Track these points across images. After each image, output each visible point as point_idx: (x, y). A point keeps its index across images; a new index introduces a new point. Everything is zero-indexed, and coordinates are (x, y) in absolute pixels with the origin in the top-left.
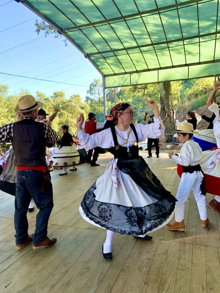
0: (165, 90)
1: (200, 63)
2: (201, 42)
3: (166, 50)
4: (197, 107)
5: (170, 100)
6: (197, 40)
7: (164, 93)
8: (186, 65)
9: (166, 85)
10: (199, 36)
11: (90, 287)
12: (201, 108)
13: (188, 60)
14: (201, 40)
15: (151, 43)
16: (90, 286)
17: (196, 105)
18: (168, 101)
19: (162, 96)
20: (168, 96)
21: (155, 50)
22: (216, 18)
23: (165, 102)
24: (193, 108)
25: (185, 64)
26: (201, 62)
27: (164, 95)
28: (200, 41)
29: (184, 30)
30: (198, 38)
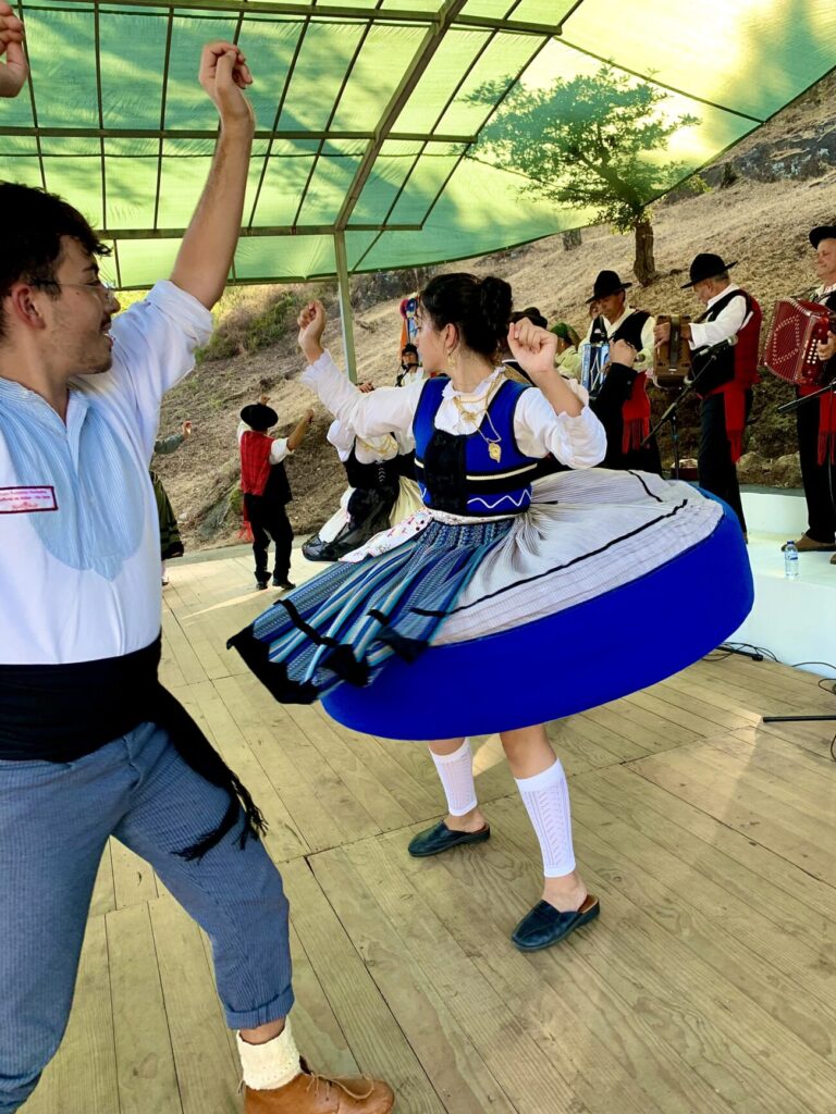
1: (155, 233)
2: (165, 156)
3: (33, 165)
6: (152, 145)
8: (105, 234)
10: (162, 133)
13: (111, 215)
14: (169, 147)
16: (320, 1063)
28: (163, 153)
29: (108, 100)
30: (158, 140)
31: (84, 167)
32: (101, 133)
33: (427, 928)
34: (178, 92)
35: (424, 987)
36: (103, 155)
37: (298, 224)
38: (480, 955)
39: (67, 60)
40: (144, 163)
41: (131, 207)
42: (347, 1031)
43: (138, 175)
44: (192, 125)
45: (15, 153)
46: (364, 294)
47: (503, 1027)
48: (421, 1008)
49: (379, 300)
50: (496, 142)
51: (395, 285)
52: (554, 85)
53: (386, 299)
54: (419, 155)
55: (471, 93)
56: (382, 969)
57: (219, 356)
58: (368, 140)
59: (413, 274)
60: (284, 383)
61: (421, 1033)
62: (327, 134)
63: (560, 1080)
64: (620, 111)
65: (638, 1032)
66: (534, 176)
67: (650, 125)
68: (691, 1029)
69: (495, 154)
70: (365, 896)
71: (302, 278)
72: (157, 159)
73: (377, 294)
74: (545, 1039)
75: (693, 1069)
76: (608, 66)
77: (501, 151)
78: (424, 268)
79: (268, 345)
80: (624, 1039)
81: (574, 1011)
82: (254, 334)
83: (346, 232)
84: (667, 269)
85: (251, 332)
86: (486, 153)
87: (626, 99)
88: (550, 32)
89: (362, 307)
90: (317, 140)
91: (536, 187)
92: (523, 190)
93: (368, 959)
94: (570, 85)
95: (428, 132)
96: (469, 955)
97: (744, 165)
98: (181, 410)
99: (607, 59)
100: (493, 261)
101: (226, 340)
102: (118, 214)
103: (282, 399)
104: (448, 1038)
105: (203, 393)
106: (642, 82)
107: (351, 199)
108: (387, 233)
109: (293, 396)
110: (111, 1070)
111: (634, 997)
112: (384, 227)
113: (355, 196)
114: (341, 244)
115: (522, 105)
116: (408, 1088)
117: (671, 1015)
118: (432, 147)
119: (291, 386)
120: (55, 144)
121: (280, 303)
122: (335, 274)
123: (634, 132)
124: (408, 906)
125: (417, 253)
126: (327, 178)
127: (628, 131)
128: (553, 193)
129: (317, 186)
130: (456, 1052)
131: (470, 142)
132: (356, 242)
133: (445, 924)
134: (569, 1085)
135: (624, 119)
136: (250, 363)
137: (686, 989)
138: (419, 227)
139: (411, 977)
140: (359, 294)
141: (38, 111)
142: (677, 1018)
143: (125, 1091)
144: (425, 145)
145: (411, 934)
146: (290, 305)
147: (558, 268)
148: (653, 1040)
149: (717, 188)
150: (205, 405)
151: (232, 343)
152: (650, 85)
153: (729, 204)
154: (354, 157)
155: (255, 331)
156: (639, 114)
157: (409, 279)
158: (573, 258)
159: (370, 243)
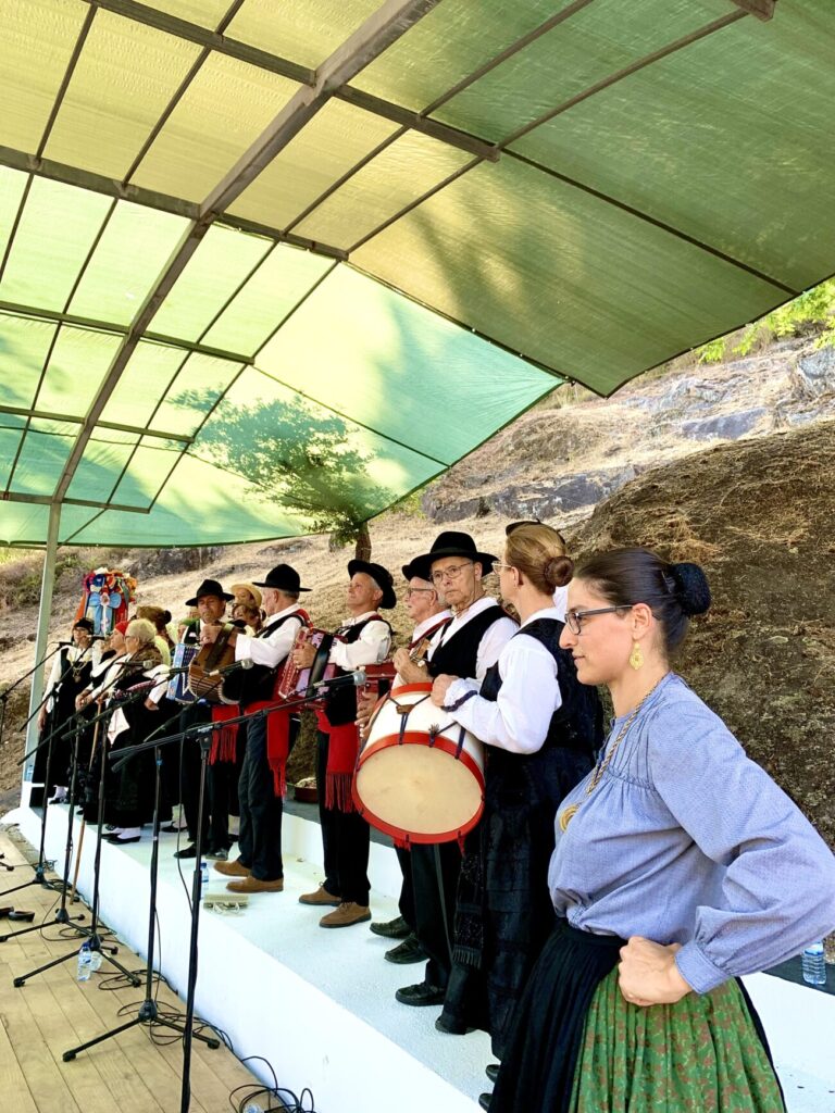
46: (144, 566)
49: (158, 573)
50: (212, 444)
51: (179, 561)
52: (256, 403)
53: (166, 573)
54: (138, 444)
55: (176, 398)
58: (79, 425)
59: (198, 553)
60: (25, 644)
62: (32, 413)
64: (321, 436)
66: (253, 480)
67: (349, 451)
69: (211, 454)
71: (6, 542)
73: (159, 566)
76: (301, 396)
77: (216, 452)
82: (23, 591)
83: (63, 505)
85: (20, 588)
86: (201, 449)
87: (324, 426)
88: (247, 362)
90: (23, 417)
91: (258, 490)
92: (247, 491)
94: (271, 407)
95: (143, 427)
97: (497, 501)
99: (298, 389)
100: (273, 552)
103: (15, 660)
106: (335, 415)
107: (65, 474)
108: (111, 512)
109: (27, 658)
112: (108, 506)
113: (70, 472)
114: (56, 516)
115: (229, 415)
118: (147, 439)
119: (31, 647)
123: (335, 456)
125: (142, 534)
127: (331, 454)
128: (274, 498)
131: (187, 442)
132: (71, 517)
135: (325, 442)
138: (148, 511)
144: (141, 438)
149: (474, 516)
152: (343, 419)
154: (68, 438)
155: (25, 587)
156: (338, 442)
157: (193, 557)
159: (90, 519)
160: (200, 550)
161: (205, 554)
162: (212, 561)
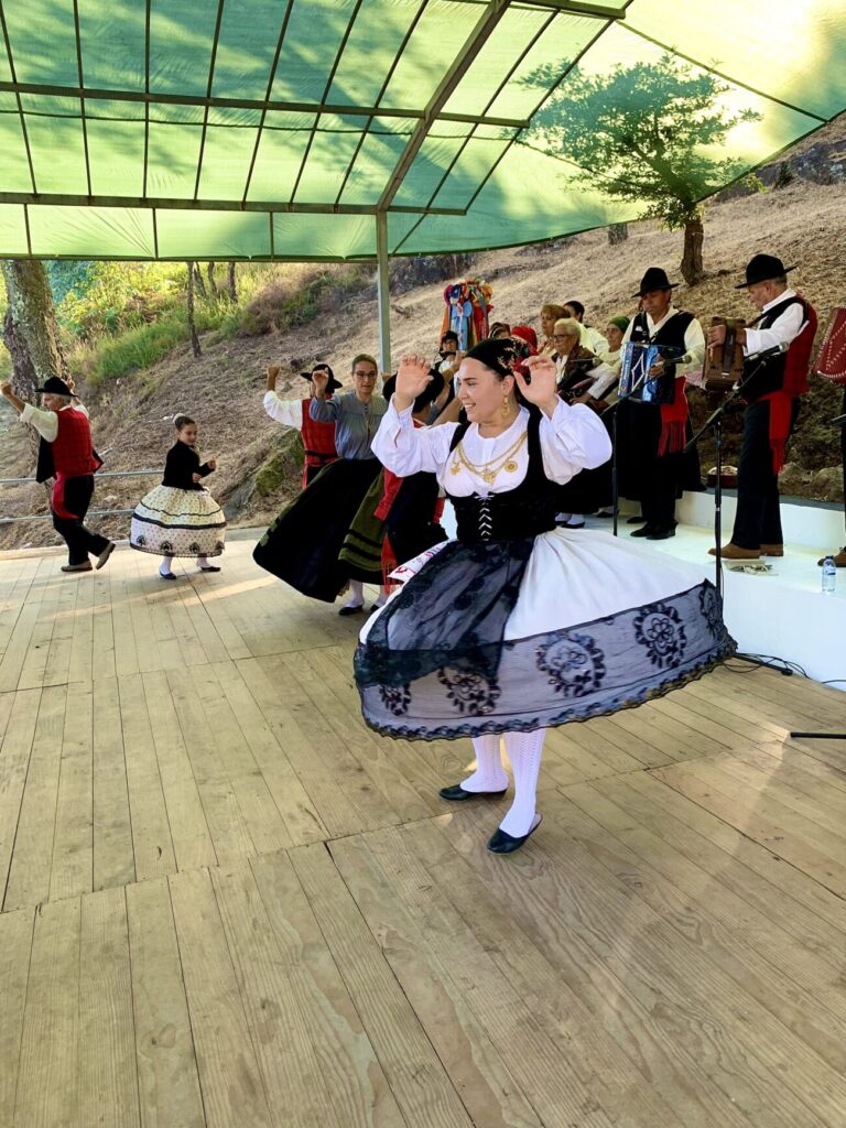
0: (25, 293)
1: (194, 204)
2: (210, 125)
3: (73, 126)
4: (126, 369)
5: (53, 338)
6: (198, 112)
7: (20, 303)
8: (143, 202)
9: (25, 273)
10: (208, 101)
11: (343, 1048)
12: (142, 375)
13: (153, 181)
14: (214, 116)
15: (11, 80)
16: (337, 1046)
17: (123, 364)
18: (43, 340)
19: (15, 318)
20: (43, 319)
21: (21, 112)
22: (274, 50)
23: (31, 345)
24: (112, 374)
25: (140, 199)
26: (199, 201)
27: (21, 315)
28: (208, 122)
29: (157, 64)
30: (203, 107)
31: (129, 132)
32: (146, 97)
33: (445, 920)
34: (228, 59)
35: (441, 978)
36: (147, 120)
37: (340, 202)
38: (497, 951)
39: (117, 20)
40: (188, 130)
41: (173, 176)
42: (364, 1017)
43: (182, 143)
44: (240, 94)
45: (59, 114)
46: (401, 277)
47: (520, 1022)
48: (438, 999)
49: (415, 284)
50: (549, 127)
51: (433, 270)
52: (613, 71)
53: (423, 284)
54: (469, 137)
55: (527, 76)
56: (400, 958)
57: (250, 333)
58: (417, 119)
59: (452, 260)
61: (437, 1023)
62: (376, 111)
63: (576, 1078)
64: (679, 101)
65: (655, 1037)
66: (585, 165)
67: (709, 119)
68: (709, 1038)
69: (546, 141)
70: (384, 885)
71: (341, 258)
72: (202, 127)
73: (415, 278)
74: (562, 1037)
75: (710, 1077)
76: (670, 54)
77: (553, 137)
78: (464, 255)
79: (300, 324)
80: (641, 1043)
81: (592, 1012)
82: (287, 313)
83: (389, 213)
84: (715, 269)
85: (284, 311)
86: (538, 138)
87: (686, 90)
88: (613, 15)
89: (397, 291)
90: (365, 117)
91: (586, 177)
92: (572, 179)
93: (385, 946)
94: (630, 73)
95: (479, 113)
96: (487, 949)
97: (801, 165)
98: (209, 386)
99: (670, 46)
100: (535, 252)
101: (258, 317)
102: (159, 182)
104: (464, 1028)
105: (232, 370)
106: (705, 73)
107: (396, 179)
108: (430, 217)
110: (130, 1039)
111: (652, 1001)
112: (427, 210)
113: (400, 176)
114: (383, 226)
115: (579, 90)
116: (424, 1076)
117: (688, 1022)
118: (483, 129)
120: (100, 106)
121: (315, 282)
122: (375, 256)
123: (692, 125)
124: (427, 897)
125: (459, 239)
126: (373, 156)
127: (686, 123)
128: (603, 184)
129: (362, 164)
130: (472, 1043)
131: (522, 127)
132: (398, 224)
133: (463, 916)
134: (584, 1084)
135: (683, 110)
136: (281, 343)
137: (705, 998)
138: (463, 212)
139: (428, 966)
140: (396, 278)
141: (84, 72)
142: (694, 1026)
143: (143, 1059)
144: (475, 128)
145: (429, 926)
146: (326, 284)
147: (602, 262)
148: (670, 1046)
149: (771, 187)
150: (235, 382)
151: (265, 320)
152: (713, 76)
153: (783, 205)
154: (402, 136)
155: (288, 309)
156: (699, 107)
157: (448, 265)
158: (618, 253)
159: (413, 226)
160: (455, 257)
161: (460, 260)
162: (468, 267)
